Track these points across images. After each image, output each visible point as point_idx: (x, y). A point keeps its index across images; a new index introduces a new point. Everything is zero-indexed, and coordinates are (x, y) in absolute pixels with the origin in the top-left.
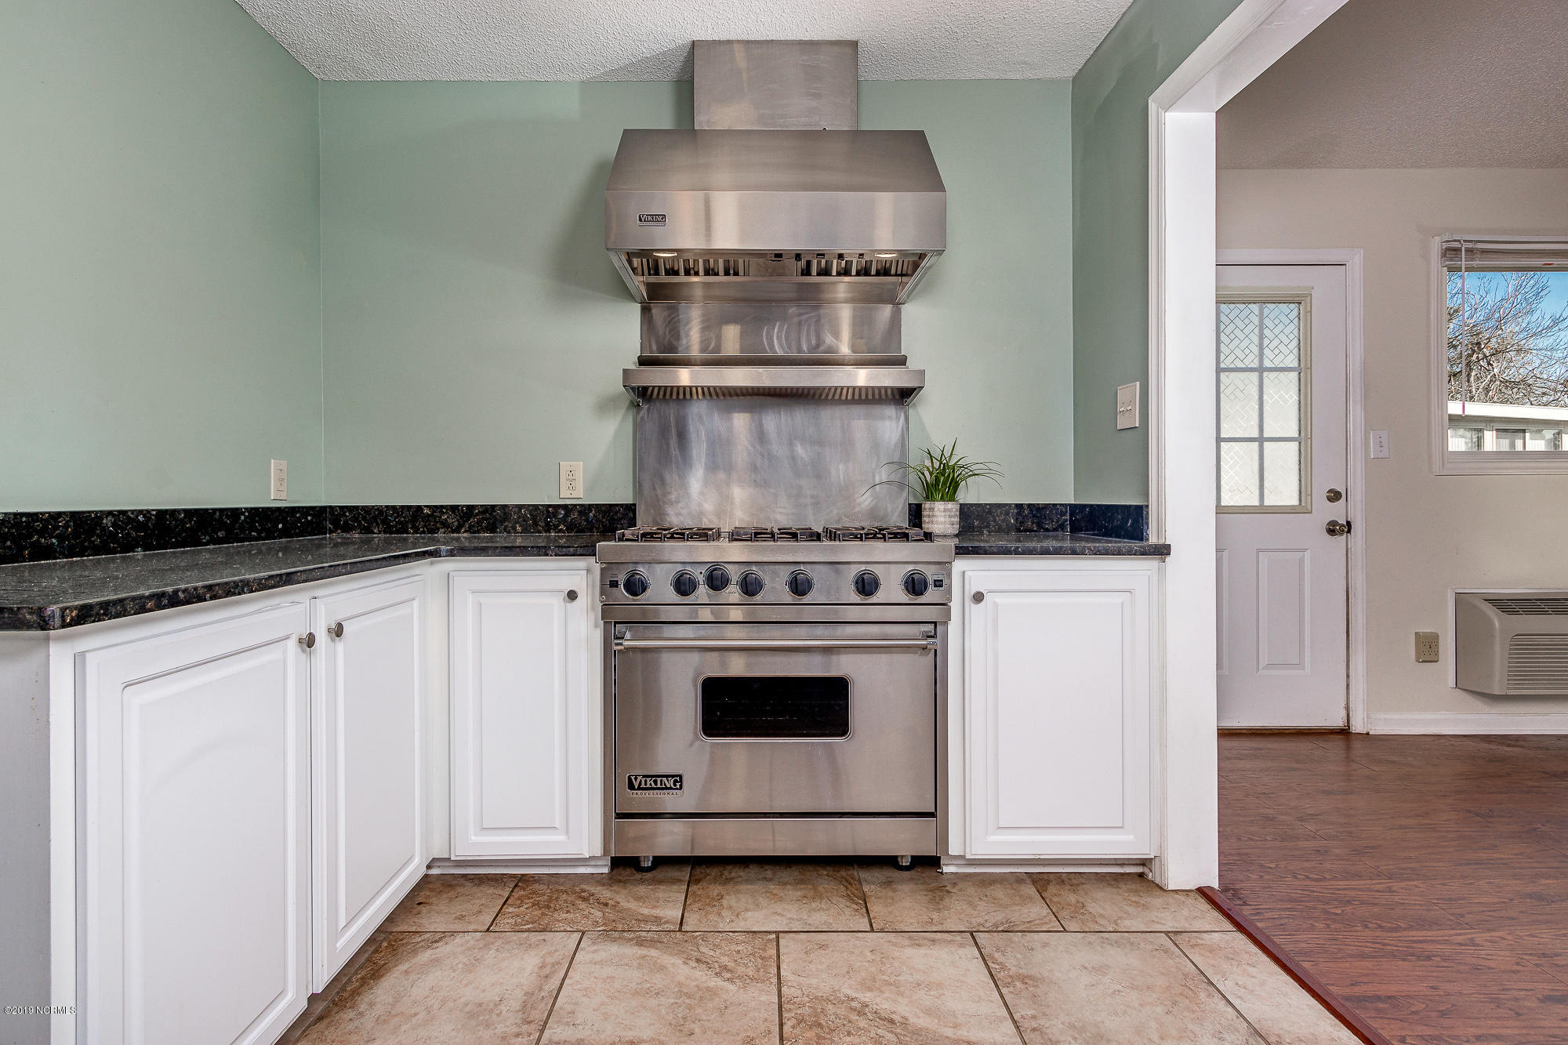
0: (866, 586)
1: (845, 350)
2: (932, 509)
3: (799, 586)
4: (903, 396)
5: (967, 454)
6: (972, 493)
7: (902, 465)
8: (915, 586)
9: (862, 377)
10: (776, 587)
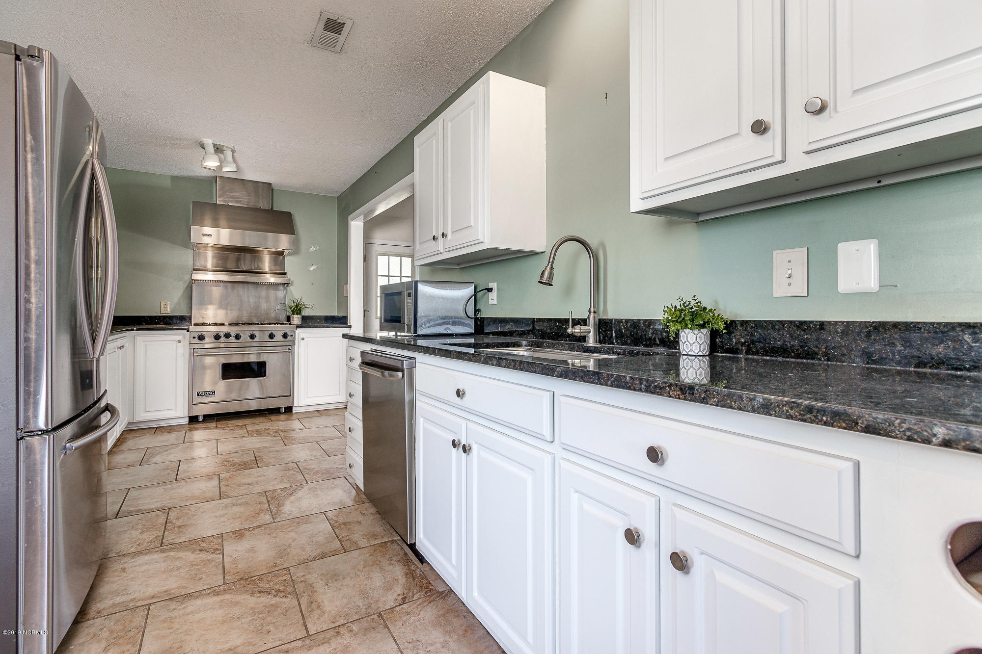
0: (271, 336)
1: (267, 269)
2: (293, 317)
3: (252, 337)
4: (285, 285)
5: (305, 301)
6: (306, 312)
7: (285, 304)
8: (285, 336)
9: (272, 279)
10: (245, 337)
